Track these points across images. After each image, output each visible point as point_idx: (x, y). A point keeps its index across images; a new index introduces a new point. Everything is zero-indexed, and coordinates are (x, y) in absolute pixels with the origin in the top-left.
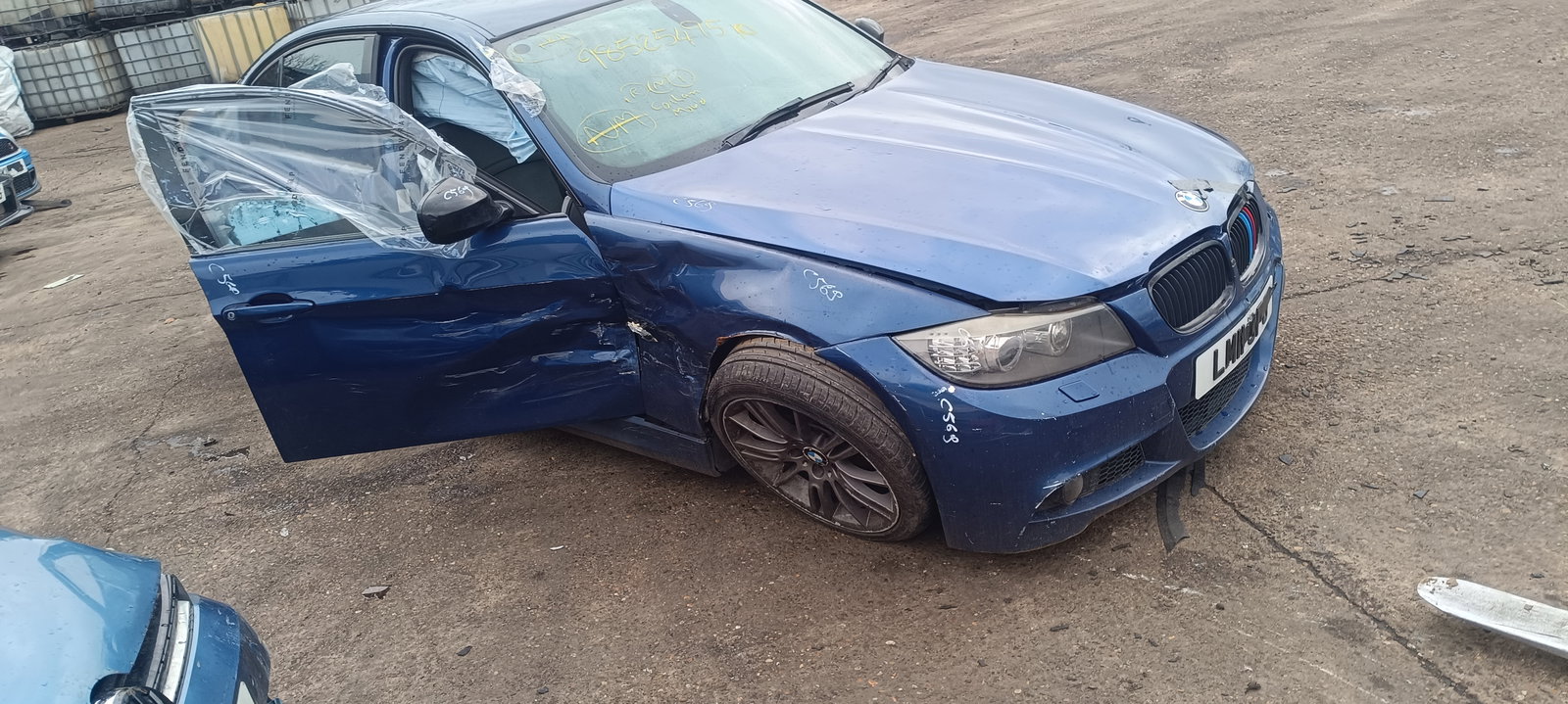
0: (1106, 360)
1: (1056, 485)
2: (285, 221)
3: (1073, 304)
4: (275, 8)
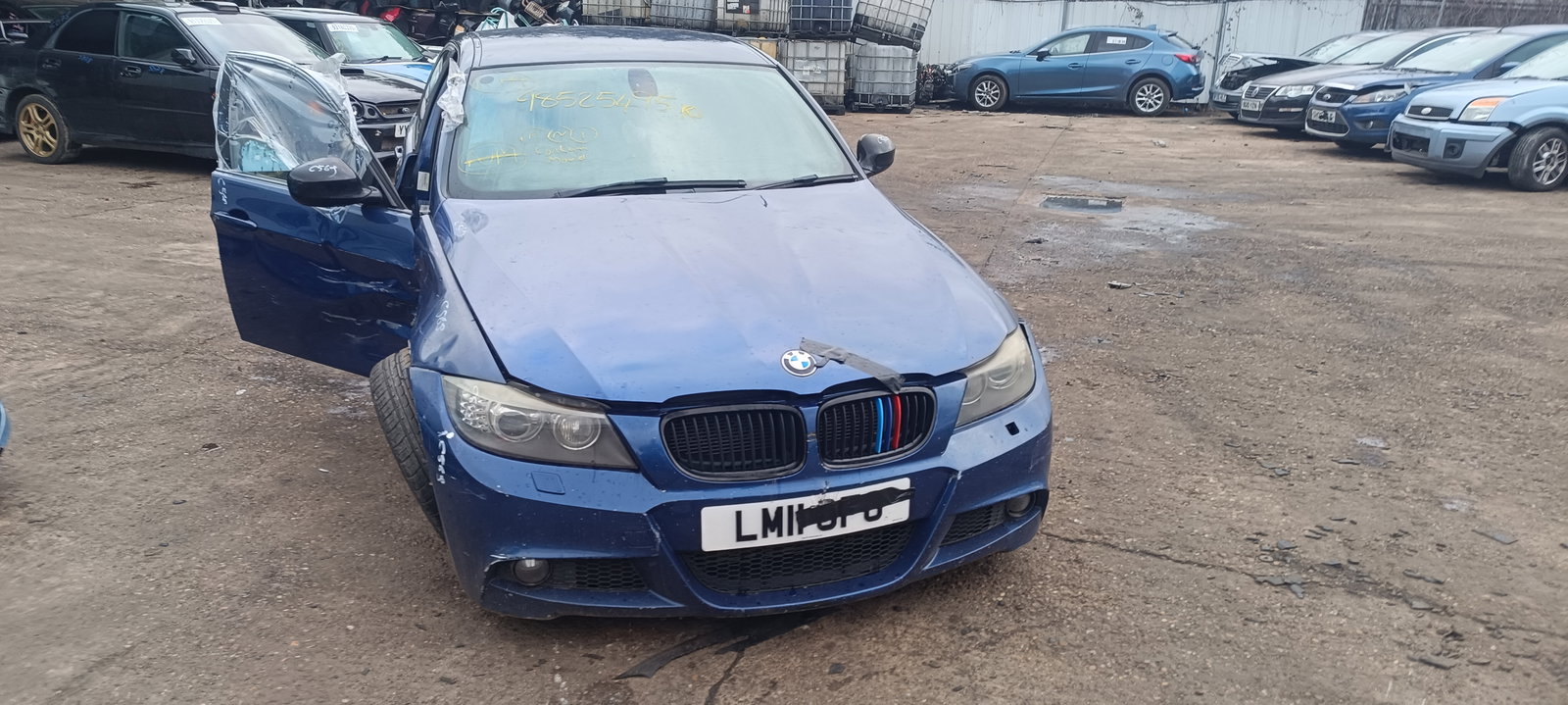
0: (595, 467)
1: (501, 557)
2: (267, 162)
3: (584, 405)
4: (768, 43)
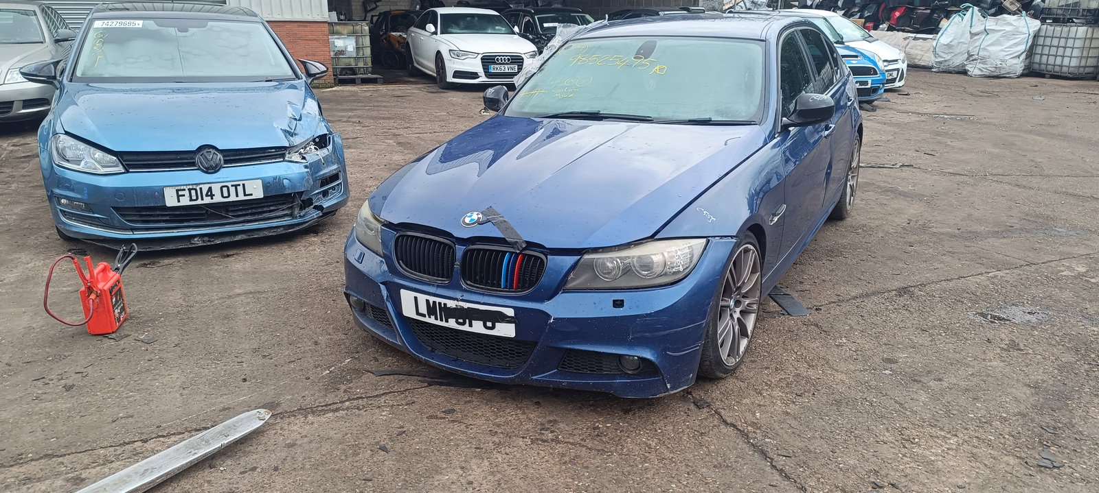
0: (374, 252)
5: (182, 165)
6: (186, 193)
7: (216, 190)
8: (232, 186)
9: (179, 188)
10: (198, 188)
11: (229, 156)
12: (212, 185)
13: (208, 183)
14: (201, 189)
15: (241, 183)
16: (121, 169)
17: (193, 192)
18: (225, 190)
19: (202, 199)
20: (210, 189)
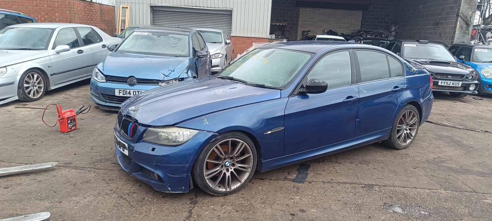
5: (123, 82)
6: (122, 92)
7: (132, 92)
8: (137, 91)
9: (120, 90)
10: (126, 91)
11: (139, 81)
12: (130, 90)
13: (129, 89)
14: (127, 91)
15: (140, 91)
16: (105, 81)
17: (124, 92)
18: (135, 92)
19: (127, 95)
20: (130, 92)
